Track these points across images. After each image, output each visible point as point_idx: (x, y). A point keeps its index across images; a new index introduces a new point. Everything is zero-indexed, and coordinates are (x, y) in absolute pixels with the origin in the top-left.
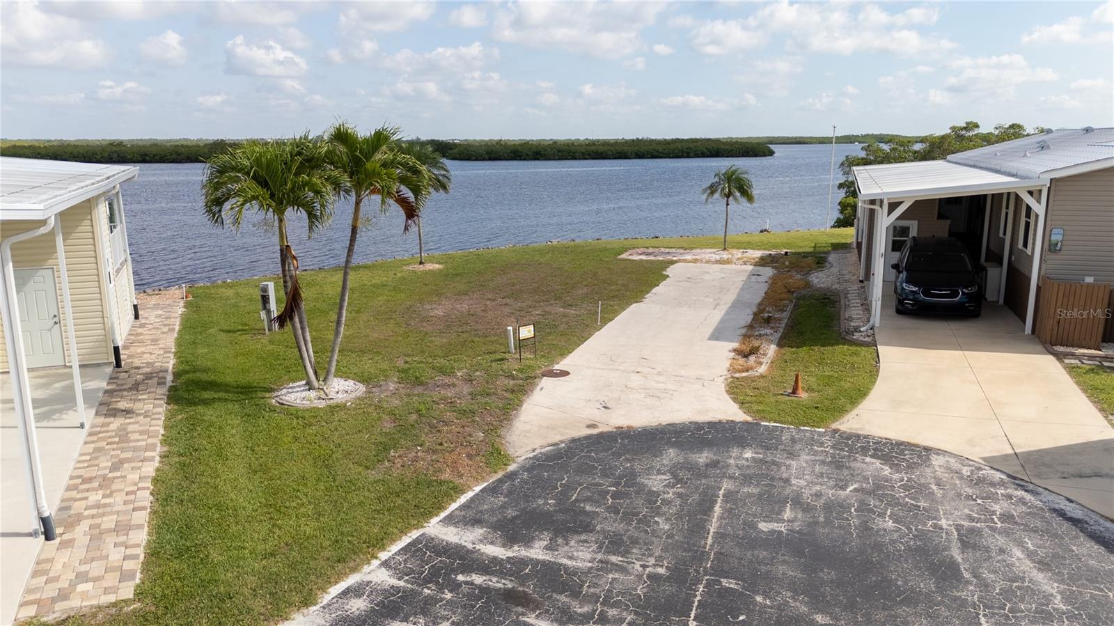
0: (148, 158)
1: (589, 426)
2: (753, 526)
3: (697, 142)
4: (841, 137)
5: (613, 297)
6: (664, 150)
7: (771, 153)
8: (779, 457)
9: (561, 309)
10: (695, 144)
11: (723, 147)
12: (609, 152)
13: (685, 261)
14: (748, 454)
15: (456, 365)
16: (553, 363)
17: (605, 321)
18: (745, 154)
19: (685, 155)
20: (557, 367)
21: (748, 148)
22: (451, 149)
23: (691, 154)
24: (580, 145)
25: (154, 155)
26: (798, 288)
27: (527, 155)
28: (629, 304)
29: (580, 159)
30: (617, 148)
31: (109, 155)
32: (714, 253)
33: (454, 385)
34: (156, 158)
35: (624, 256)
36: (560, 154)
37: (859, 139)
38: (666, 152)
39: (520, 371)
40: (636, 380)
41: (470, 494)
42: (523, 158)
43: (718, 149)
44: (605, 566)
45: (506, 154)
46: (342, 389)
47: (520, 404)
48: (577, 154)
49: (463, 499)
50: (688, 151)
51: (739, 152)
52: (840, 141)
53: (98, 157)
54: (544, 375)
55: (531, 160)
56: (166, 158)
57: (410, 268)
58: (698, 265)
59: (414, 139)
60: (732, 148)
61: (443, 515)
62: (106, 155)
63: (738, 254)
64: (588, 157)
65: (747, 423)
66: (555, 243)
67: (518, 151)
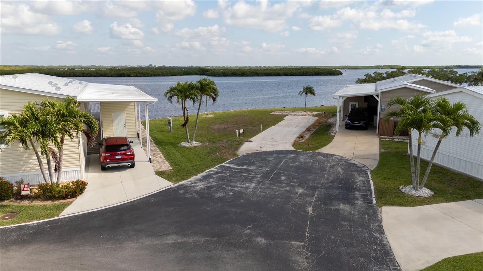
0: (85, 75)
1: (256, 151)
2: (289, 165)
3: (310, 69)
4: (374, 66)
5: (266, 125)
6: (296, 72)
7: (341, 74)
8: (299, 156)
9: (251, 128)
10: (309, 70)
11: (321, 71)
12: (273, 73)
13: (291, 115)
14: (292, 155)
15: (223, 139)
16: (248, 139)
17: (263, 130)
18: (330, 74)
19: (305, 74)
20: (249, 140)
21: (331, 72)
22: (207, 72)
23: (308, 74)
24: (261, 70)
25: (88, 74)
26: (323, 123)
27: (239, 74)
28: (271, 126)
29: (261, 76)
30: (276, 71)
31: (70, 74)
32: (302, 113)
33: (223, 143)
34: (88, 75)
35: (272, 113)
36: (253, 74)
37: (382, 67)
38: (296, 73)
39: (240, 140)
40: (269, 143)
41: (230, 160)
42: (237, 75)
43: (319, 72)
44: (258, 169)
45: (230, 74)
46: (196, 143)
47: (240, 147)
48: (260, 74)
49: (229, 161)
50: (306, 73)
51: (328, 74)
52: (374, 68)
53: (65, 74)
54: (246, 142)
55: (241, 76)
56: (92, 75)
57: (204, 116)
58: (295, 116)
59: (191, 66)
60: (324, 72)
61: (225, 163)
62: (68, 73)
63: (309, 113)
64: (264, 75)
65: (294, 150)
66: (250, 109)
67: (235, 73)
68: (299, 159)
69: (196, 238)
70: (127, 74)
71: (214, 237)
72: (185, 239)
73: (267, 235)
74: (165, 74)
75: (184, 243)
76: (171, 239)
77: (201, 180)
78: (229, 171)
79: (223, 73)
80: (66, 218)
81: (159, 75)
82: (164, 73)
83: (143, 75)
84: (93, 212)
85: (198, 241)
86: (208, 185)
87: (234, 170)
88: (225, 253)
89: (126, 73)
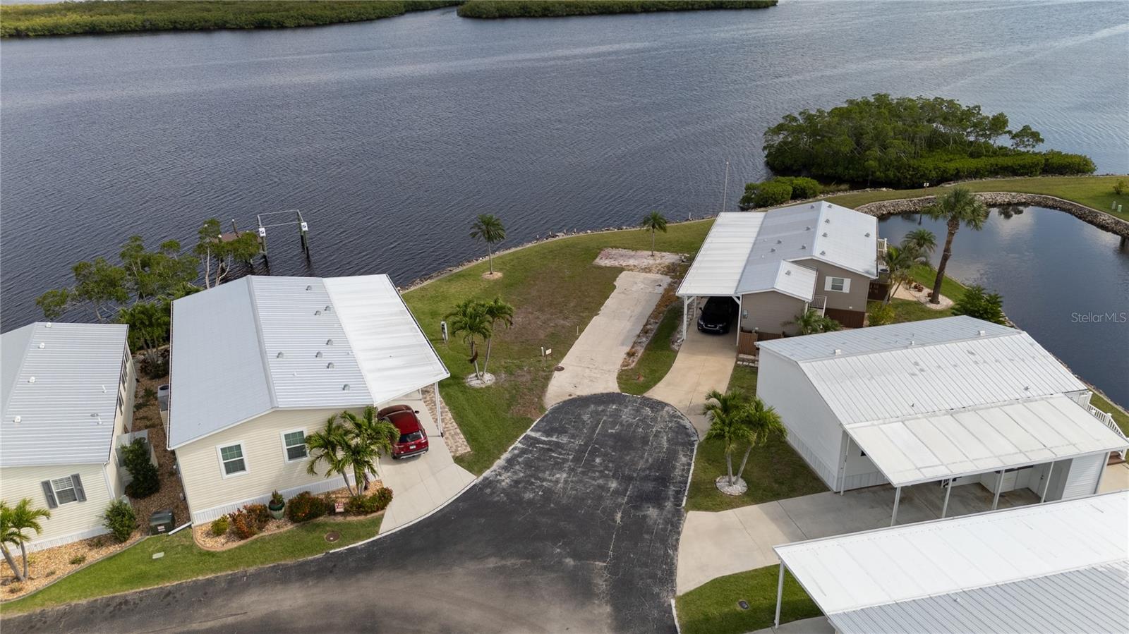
1: (569, 395)
2: (608, 430)
8: (623, 405)
13: (628, 268)
14: (614, 406)
15: (523, 364)
16: (558, 362)
17: (580, 332)
19: (690, 6)
20: (559, 365)
26: (672, 302)
28: (592, 317)
33: (524, 375)
35: (597, 260)
39: (547, 369)
40: (587, 372)
41: (536, 422)
44: (569, 442)
46: (488, 378)
47: (548, 384)
50: (693, 3)
51: (743, 4)
54: (555, 370)
58: (634, 273)
61: (530, 428)
65: (618, 393)
67: (527, 8)
68: (621, 417)
69: (513, 561)
70: (275, 21)
71: (528, 559)
72: (504, 562)
73: (575, 556)
74: (363, 16)
75: (504, 567)
76: (492, 563)
77: (506, 468)
78: (536, 447)
79: (498, 10)
80: (386, 536)
81: (350, 21)
82: (360, 14)
83: (313, 23)
84: (408, 527)
85: (515, 564)
86: (515, 477)
87: (541, 446)
88: (539, 577)
89: (272, 17)
